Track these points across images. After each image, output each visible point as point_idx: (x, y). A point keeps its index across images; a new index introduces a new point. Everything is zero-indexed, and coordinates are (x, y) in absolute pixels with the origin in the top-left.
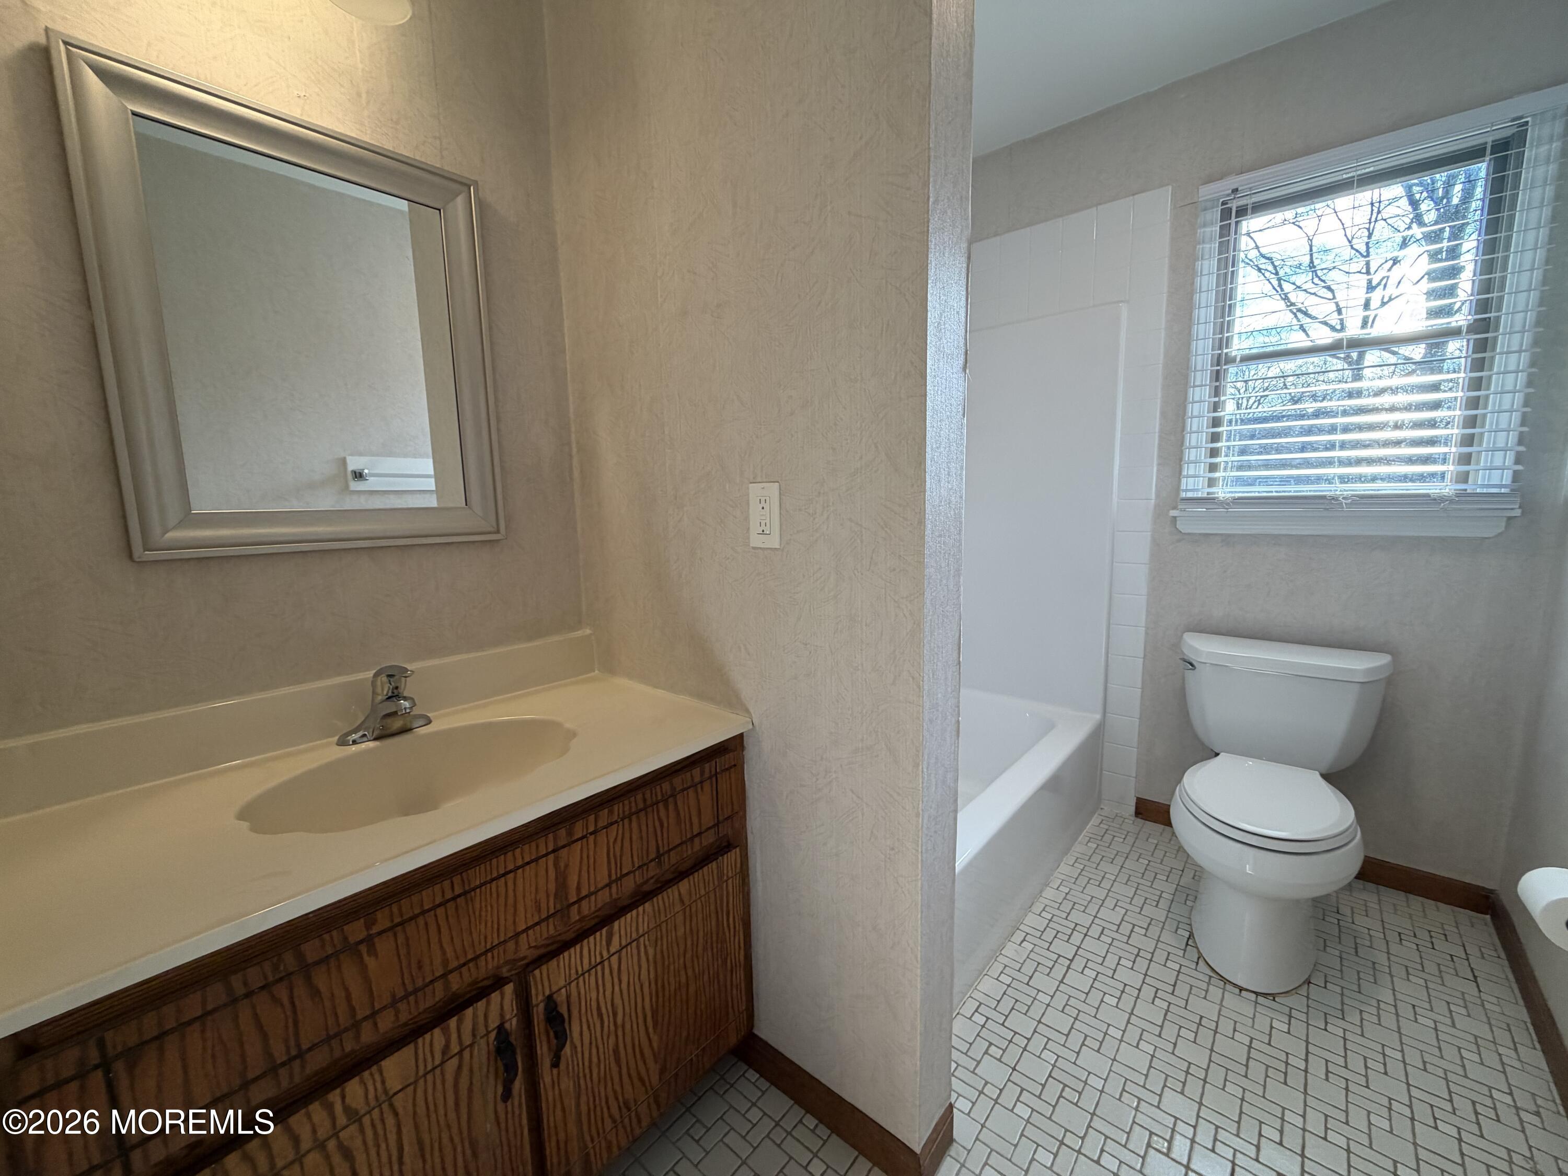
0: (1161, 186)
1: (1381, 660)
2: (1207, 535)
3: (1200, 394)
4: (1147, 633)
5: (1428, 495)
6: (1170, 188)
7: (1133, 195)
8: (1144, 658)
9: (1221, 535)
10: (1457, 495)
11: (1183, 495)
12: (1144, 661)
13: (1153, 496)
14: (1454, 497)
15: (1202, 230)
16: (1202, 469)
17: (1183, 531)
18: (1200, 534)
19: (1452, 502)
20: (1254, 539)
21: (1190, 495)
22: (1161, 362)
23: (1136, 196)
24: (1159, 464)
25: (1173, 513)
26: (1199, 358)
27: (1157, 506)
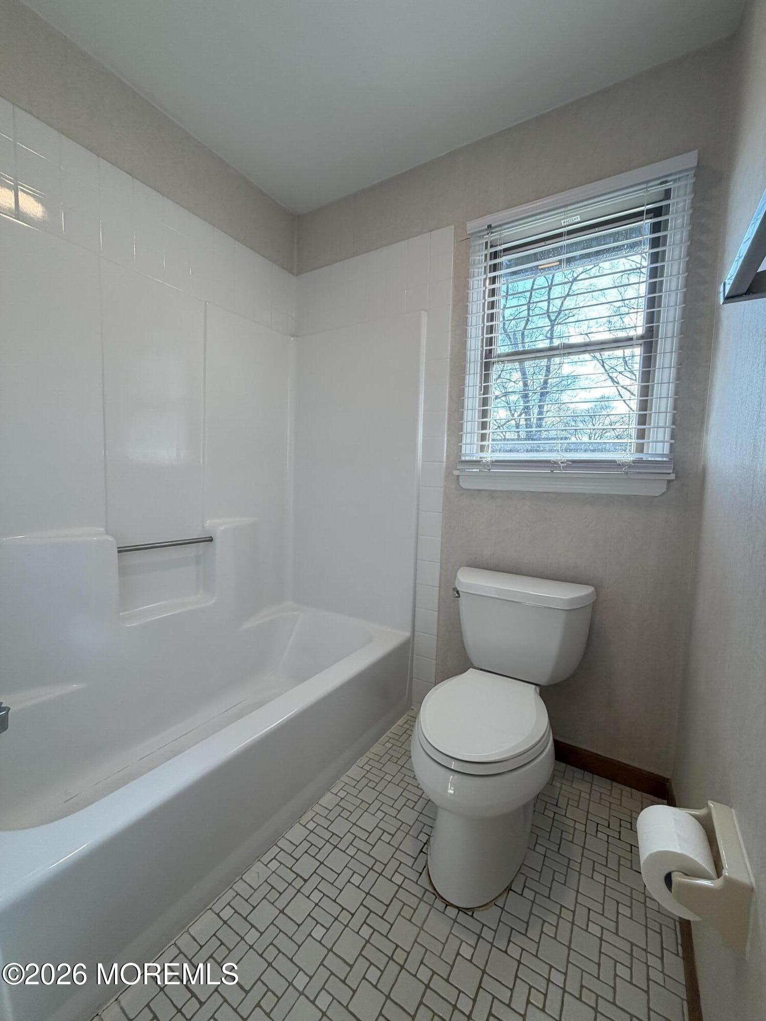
0: (448, 225)
1: (589, 590)
2: (480, 490)
3: (473, 380)
4: (441, 567)
5: (614, 461)
6: (453, 226)
7: (431, 231)
8: (440, 587)
9: (489, 490)
10: (634, 462)
11: (463, 458)
12: (440, 590)
13: (445, 460)
14: (631, 464)
15: (473, 258)
16: (476, 438)
17: (464, 488)
18: (475, 490)
19: (630, 467)
20: (509, 495)
21: (467, 458)
22: (449, 357)
23: (433, 232)
24: (448, 435)
25: (456, 473)
26: (473, 353)
27: (447, 468)
